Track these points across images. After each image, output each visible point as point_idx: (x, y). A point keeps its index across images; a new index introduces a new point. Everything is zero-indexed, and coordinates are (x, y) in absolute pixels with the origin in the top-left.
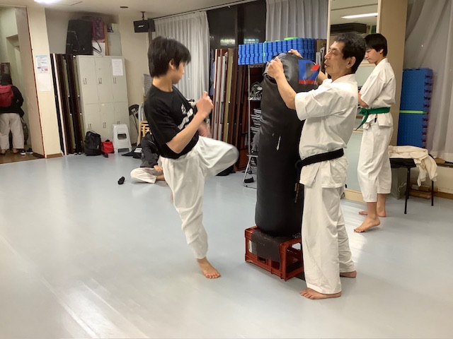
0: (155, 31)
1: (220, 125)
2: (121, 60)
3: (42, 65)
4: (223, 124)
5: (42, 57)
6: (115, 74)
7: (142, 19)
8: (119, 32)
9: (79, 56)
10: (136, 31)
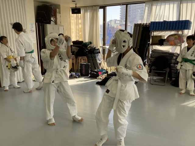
3: (32, 29)
5: (31, 24)
8: (60, 13)
9: (48, 24)
10: (72, 13)
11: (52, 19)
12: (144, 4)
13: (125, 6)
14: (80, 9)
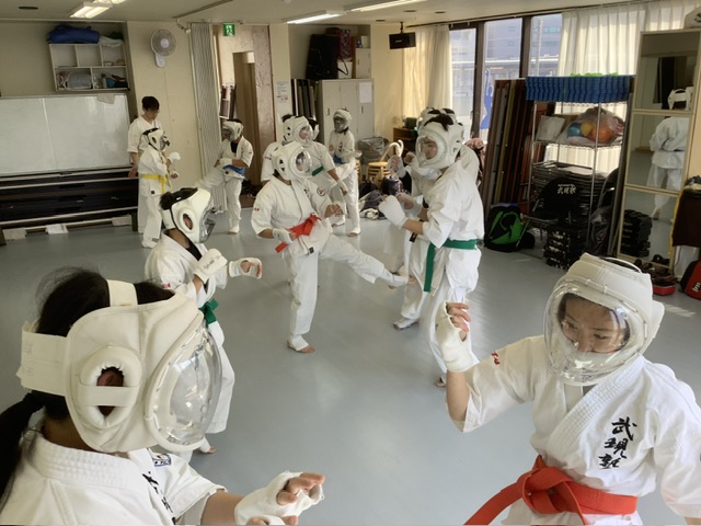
0: (414, 45)
1: (493, 174)
2: (370, 84)
3: (283, 93)
4: (497, 172)
5: (281, 84)
6: (362, 101)
7: (399, 32)
8: (369, 47)
9: (323, 81)
10: (392, 48)
11: (341, 65)
12: (560, 16)
13: (521, 20)
14: (414, 34)
